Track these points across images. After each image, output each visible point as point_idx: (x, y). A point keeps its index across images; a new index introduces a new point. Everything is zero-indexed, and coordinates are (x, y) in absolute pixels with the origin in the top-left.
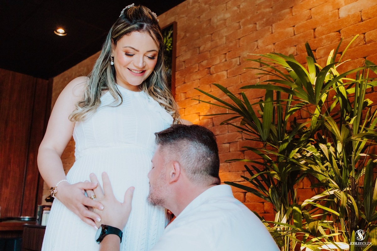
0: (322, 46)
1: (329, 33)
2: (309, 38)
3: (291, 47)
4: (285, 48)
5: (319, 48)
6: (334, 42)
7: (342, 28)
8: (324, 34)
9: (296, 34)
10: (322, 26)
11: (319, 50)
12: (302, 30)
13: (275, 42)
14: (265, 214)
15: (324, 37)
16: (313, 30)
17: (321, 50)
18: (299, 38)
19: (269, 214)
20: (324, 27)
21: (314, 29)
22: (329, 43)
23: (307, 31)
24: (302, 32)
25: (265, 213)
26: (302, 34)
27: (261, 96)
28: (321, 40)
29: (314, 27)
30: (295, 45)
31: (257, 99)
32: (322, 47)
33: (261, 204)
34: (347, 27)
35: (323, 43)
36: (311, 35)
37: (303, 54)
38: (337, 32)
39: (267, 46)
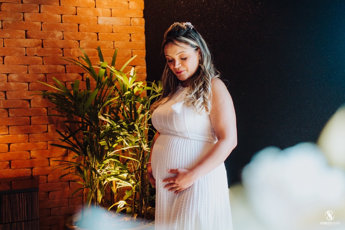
0: (85, 39)
1: (90, 32)
2: (75, 30)
3: (59, 32)
4: (52, 30)
5: (83, 41)
6: (94, 40)
7: (100, 32)
8: (86, 31)
9: (63, 21)
10: (85, 24)
11: (82, 42)
12: (69, 21)
13: (43, 21)
14: (32, 160)
15: (86, 33)
16: (77, 25)
17: (84, 42)
18: (66, 26)
19: (35, 159)
20: (87, 26)
21: (79, 25)
22: (90, 39)
23: (73, 24)
24: (69, 23)
25: (31, 158)
26: (69, 24)
27: (28, 64)
28: (84, 35)
29: (79, 23)
30: (62, 31)
31: (23, 66)
32: (84, 41)
33: (28, 152)
34: (103, 32)
35: (85, 38)
36: (77, 28)
37: (69, 40)
38: (95, 33)
39: (35, 22)
